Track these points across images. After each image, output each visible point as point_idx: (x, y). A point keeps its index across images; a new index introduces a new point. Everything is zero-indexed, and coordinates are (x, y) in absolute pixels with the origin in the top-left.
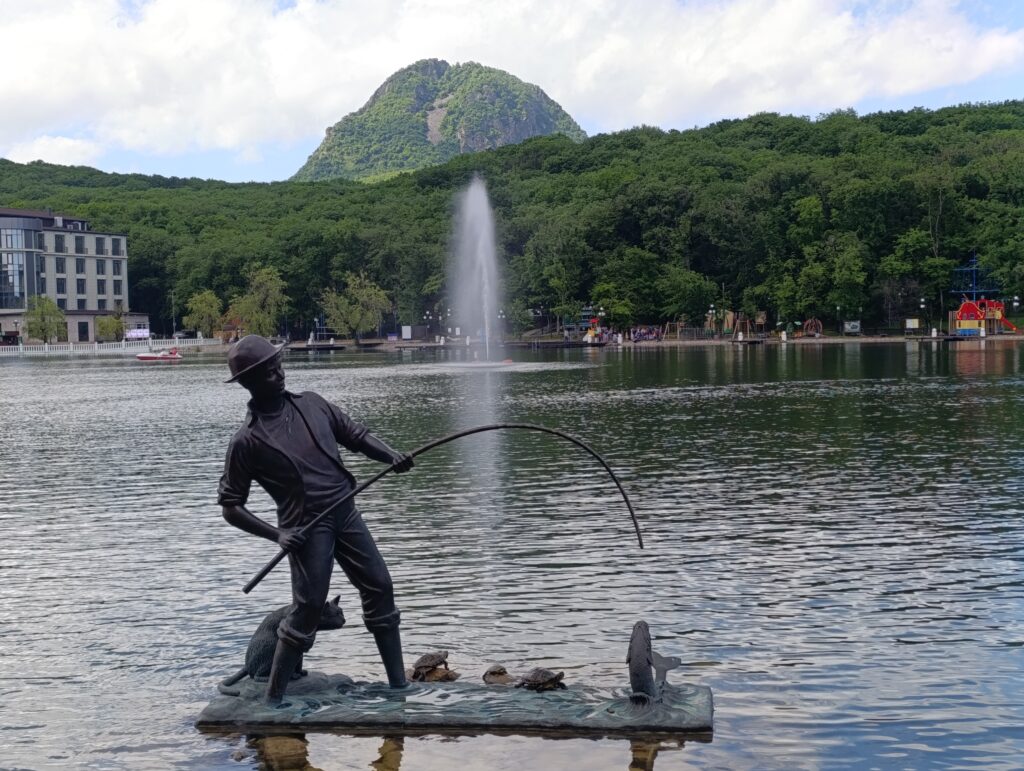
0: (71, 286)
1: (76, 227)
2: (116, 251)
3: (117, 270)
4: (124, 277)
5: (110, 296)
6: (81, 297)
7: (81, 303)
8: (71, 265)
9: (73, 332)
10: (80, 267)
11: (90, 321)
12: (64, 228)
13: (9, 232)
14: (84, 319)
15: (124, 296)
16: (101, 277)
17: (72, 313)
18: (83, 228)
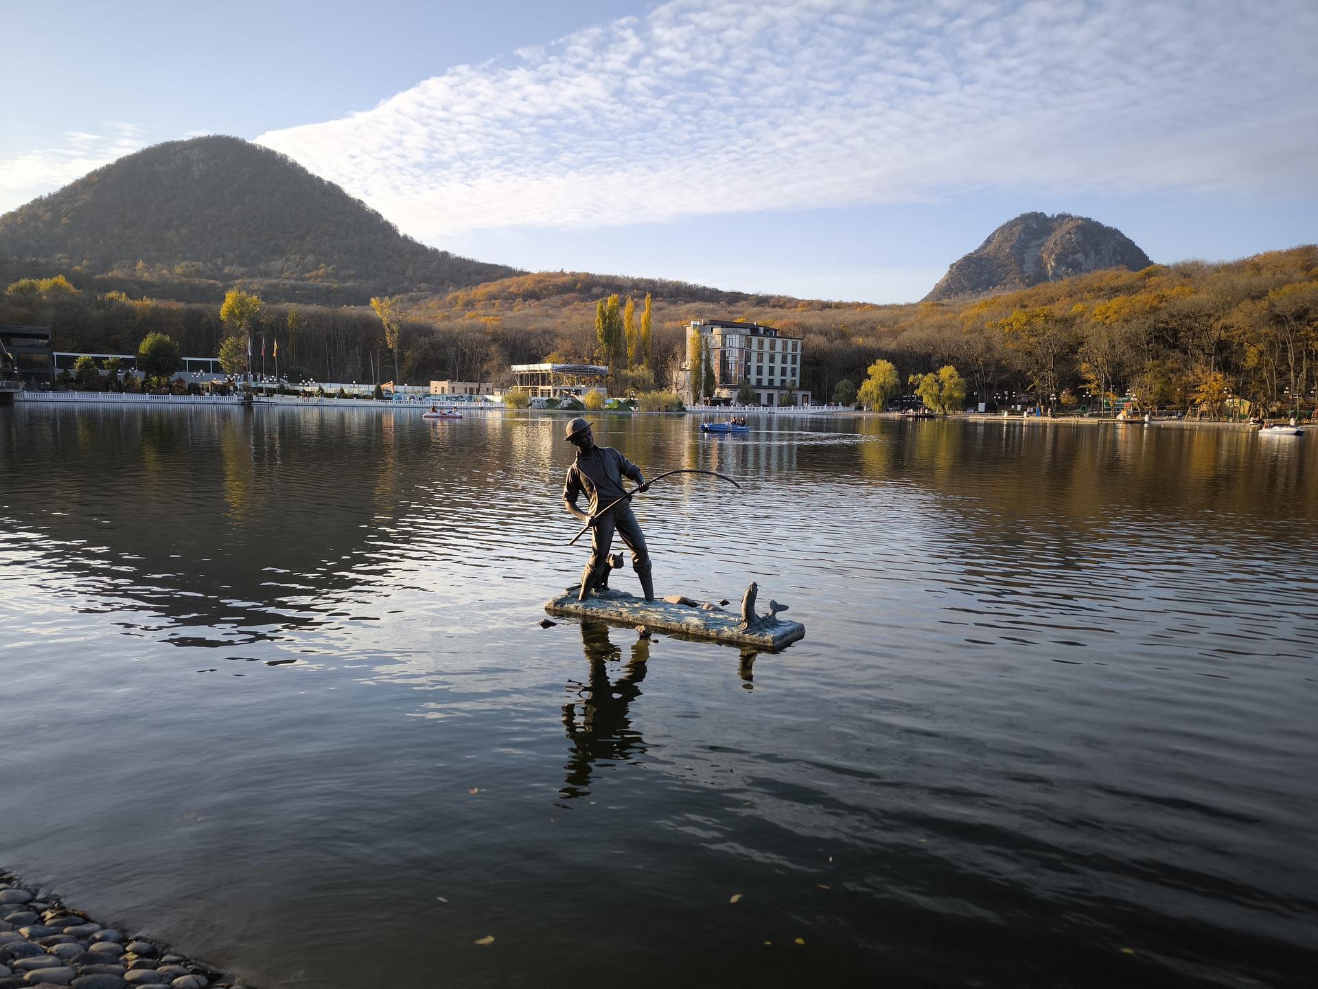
0: (766, 371)
1: (771, 334)
2: (794, 349)
3: (794, 362)
4: (798, 366)
5: (788, 378)
6: (771, 377)
7: (771, 381)
8: (766, 357)
9: (764, 400)
10: (772, 360)
11: (776, 394)
12: (765, 335)
13: (731, 336)
14: (771, 391)
15: (797, 378)
16: (784, 365)
17: (765, 388)
18: (776, 334)
